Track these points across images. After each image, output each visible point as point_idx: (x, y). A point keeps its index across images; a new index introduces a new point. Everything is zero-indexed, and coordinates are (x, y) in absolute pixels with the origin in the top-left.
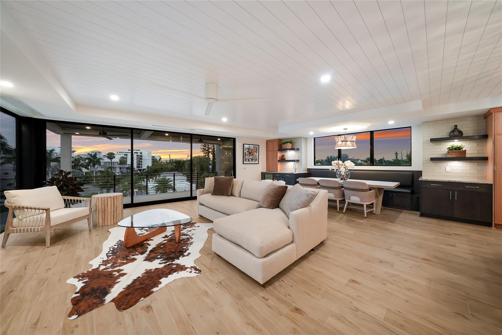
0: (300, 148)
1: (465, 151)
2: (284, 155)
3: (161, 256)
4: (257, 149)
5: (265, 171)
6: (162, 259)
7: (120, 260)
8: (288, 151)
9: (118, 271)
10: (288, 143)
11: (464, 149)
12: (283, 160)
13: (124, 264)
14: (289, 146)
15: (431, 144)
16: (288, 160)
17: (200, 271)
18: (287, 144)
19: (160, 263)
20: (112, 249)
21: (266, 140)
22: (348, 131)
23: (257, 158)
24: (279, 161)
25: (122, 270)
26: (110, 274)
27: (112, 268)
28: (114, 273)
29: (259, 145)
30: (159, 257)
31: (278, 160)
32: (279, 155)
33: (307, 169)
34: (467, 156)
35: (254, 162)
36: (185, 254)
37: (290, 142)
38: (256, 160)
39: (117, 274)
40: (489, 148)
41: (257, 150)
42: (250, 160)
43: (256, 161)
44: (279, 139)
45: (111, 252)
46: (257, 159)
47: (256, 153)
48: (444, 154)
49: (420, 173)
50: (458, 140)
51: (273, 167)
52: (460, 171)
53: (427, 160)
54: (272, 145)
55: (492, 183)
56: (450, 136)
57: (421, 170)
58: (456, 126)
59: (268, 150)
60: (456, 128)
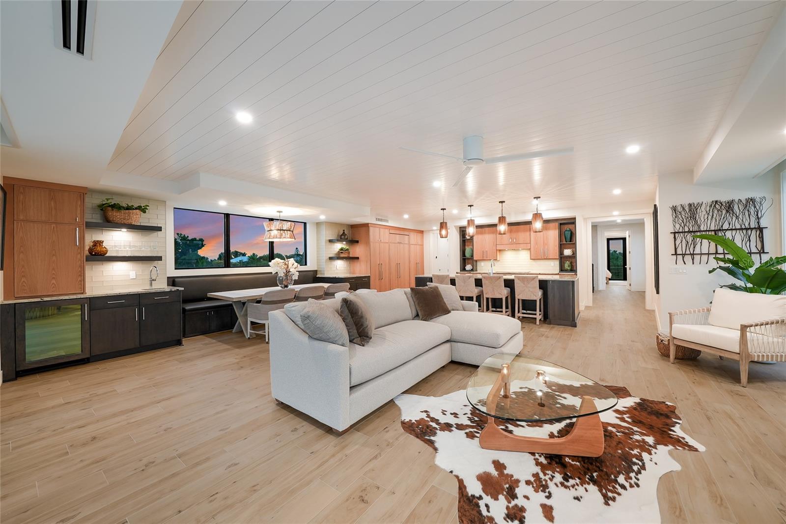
0: (163, 227)
1: (350, 252)
2: (102, 242)
3: (554, 405)
6: (558, 401)
7: (617, 436)
8: (122, 230)
9: (623, 420)
11: (348, 250)
12: (98, 255)
13: (613, 426)
14: (134, 216)
15: (328, 243)
16: (116, 255)
19: (565, 398)
20: (632, 475)
25: (617, 417)
26: (636, 422)
27: (633, 429)
28: (629, 420)
30: (558, 406)
34: (350, 256)
36: (526, 390)
39: (625, 416)
45: (635, 468)
48: (336, 254)
49: (316, 272)
50: (344, 243)
51: (54, 281)
52: (343, 269)
53: (327, 260)
54: (52, 203)
55: (370, 275)
56: (341, 238)
57: (316, 269)
58: (344, 230)
59: (21, 217)
60: (344, 233)
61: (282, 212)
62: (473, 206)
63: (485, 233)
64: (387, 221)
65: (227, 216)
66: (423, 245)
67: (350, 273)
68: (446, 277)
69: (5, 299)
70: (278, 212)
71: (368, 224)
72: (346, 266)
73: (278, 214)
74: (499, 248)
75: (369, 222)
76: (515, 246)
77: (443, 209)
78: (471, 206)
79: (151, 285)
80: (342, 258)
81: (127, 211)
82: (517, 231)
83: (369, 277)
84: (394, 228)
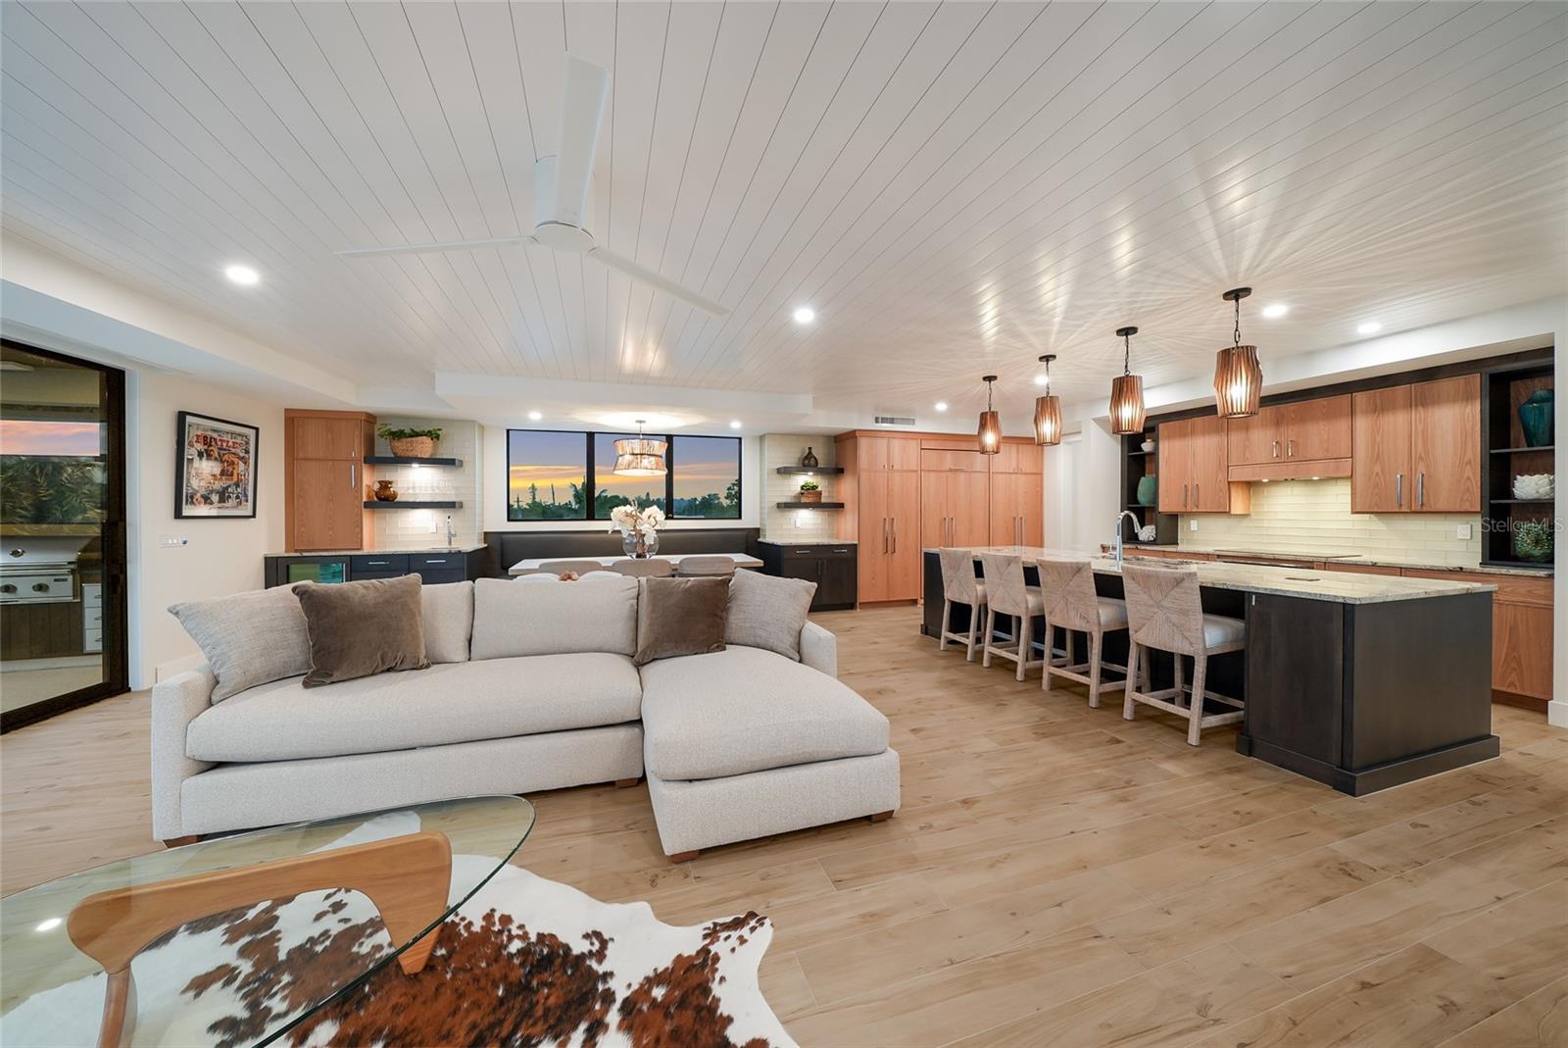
0: (466, 459)
1: (820, 493)
2: (391, 483)
4: (247, 443)
5: (279, 550)
8: (415, 465)
10: (418, 435)
11: (819, 489)
12: (385, 500)
14: (425, 446)
15: (778, 476)
16: (411, 500)
17: (752, 915)
18: (420, 438)
21: (286, 410)
22: (647, 428)
23: (245, 489)
24: (368, 505)
29: (257, 429)
31: (365, 499)
32: (370, 479)
33: (485, 533)
34: (823, 500)
35: (233, 507)
37: (429, 434)
38: (240, 499)
40: (846, 490)
41: (247, 452)
42: (215, 498)
43: (240, 503)
44: (367, 414)
46: (246, 496)
47: (241, 464)
48: (795, 497)
49: (757, 531)
50: (811, 473)
51: (330, 533)
52: (811, 527)
53: (773, 507)
54: (329, 436)
55: (856, 542)
56: (804, 465)
57: (758, 526)
58: (810, 449)
59: (301, 456)
60: (810, 453)
61: (644, 422)
62: (1054, 357)
63: (1193, 433)
64: (912, 421)
65: (591, 436)
66: (1041, 474)
67: (831, 536)
68: (964, 557)
69: (286, 551)
70: (637, 421)
71: (855, 431)
72: (820, 521)
73: (638, 425)
74: (1237, 474)
75: (856, 428)
76: (1296, 469)
77: (989, 379)
78: (1047, 359)
79: (450, 543)
80: (806, 506)
81: (409, 439)
82: (1302, 420)
83: (854, 548)
84: (929, 437)
